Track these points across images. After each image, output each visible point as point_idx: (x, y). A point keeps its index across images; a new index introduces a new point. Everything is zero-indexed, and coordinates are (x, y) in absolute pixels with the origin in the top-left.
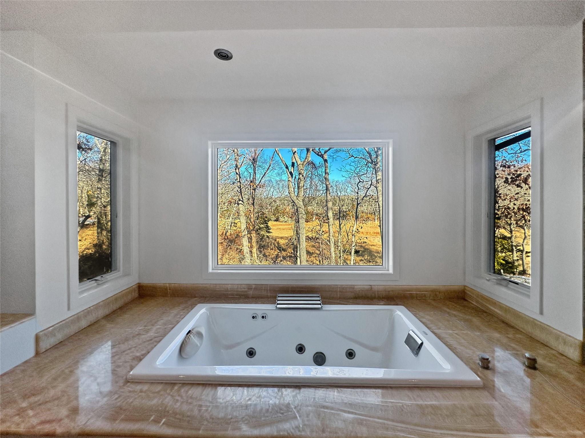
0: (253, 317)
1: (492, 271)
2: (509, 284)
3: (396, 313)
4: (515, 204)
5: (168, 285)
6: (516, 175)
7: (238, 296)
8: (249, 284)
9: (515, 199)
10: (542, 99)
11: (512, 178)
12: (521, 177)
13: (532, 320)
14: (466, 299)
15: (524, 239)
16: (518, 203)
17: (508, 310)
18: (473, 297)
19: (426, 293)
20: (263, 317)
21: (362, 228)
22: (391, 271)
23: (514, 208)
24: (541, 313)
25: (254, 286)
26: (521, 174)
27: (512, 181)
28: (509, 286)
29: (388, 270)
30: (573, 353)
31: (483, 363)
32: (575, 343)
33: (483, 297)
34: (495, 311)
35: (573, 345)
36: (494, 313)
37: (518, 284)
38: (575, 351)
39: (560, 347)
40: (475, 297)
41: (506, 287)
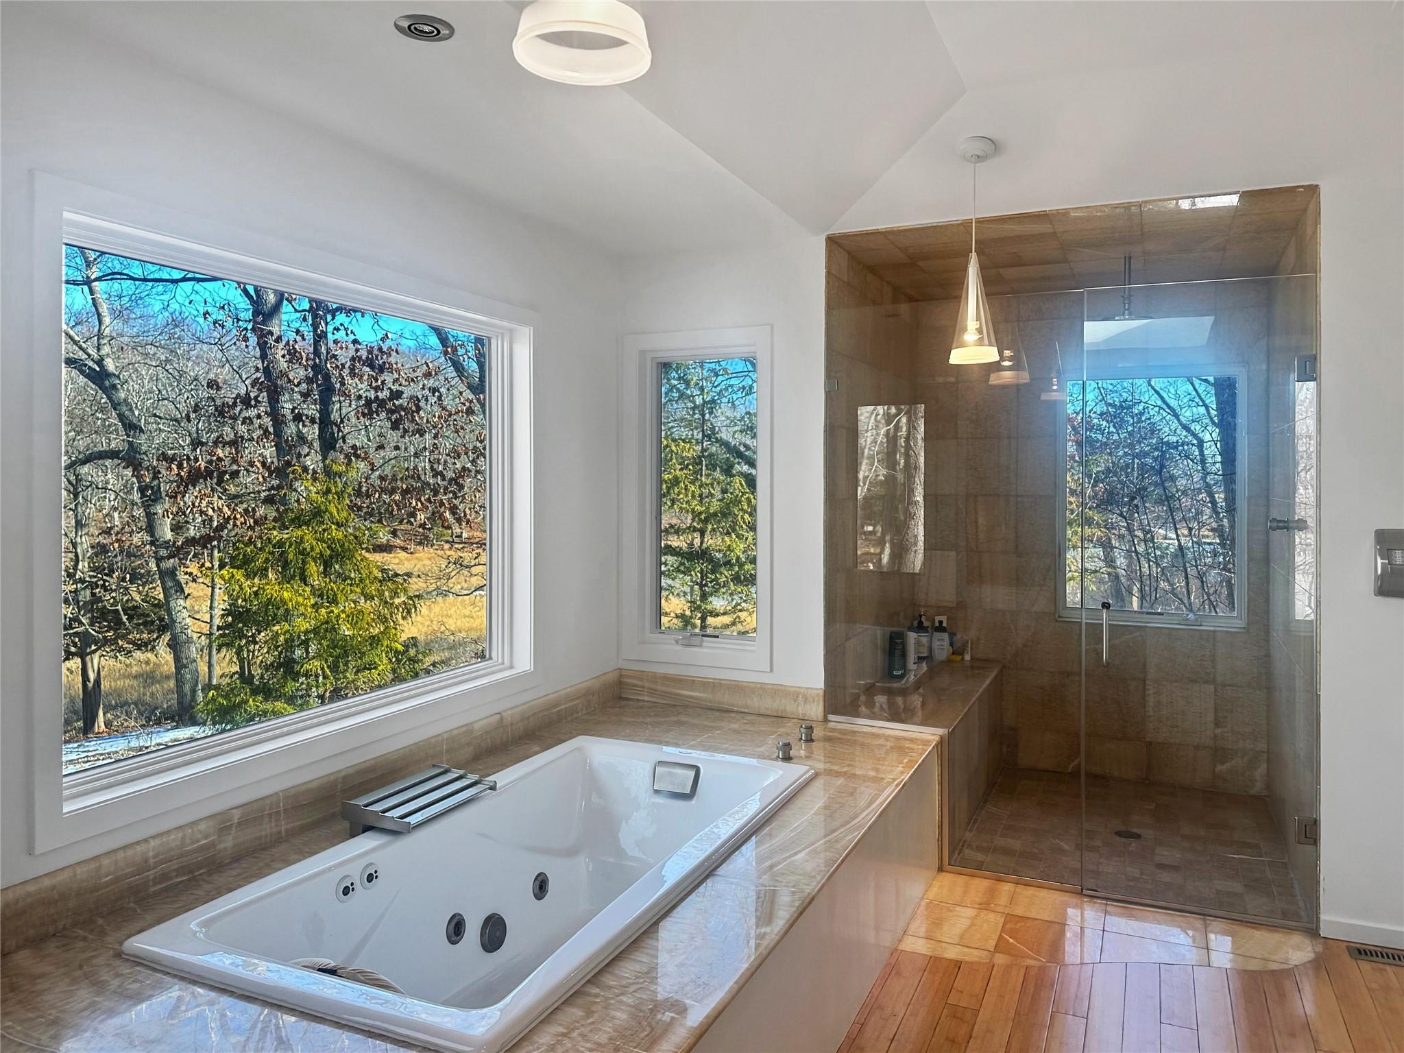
2: (703, 641)
7: (183, 875)
8: (219, 814)
13: (759, 686)
14: (624, 696)
17: (715, 685)
18: (642, 687)
20: (370, 878)
22: (526, 664)
24: (772, 669)
25: (237, 815)
28: (704, 644)
29: (513, 667)
30: (815, 710)
31: (784, 753)
32: (818, 695)
33: (667, 679)
34: (692, 697)
35: (816, 699)
36: (689, 702)
37: (718, 637)
38: (818, 705)
39: (800, 709)
40: (646, 685)
41: (700, 646)
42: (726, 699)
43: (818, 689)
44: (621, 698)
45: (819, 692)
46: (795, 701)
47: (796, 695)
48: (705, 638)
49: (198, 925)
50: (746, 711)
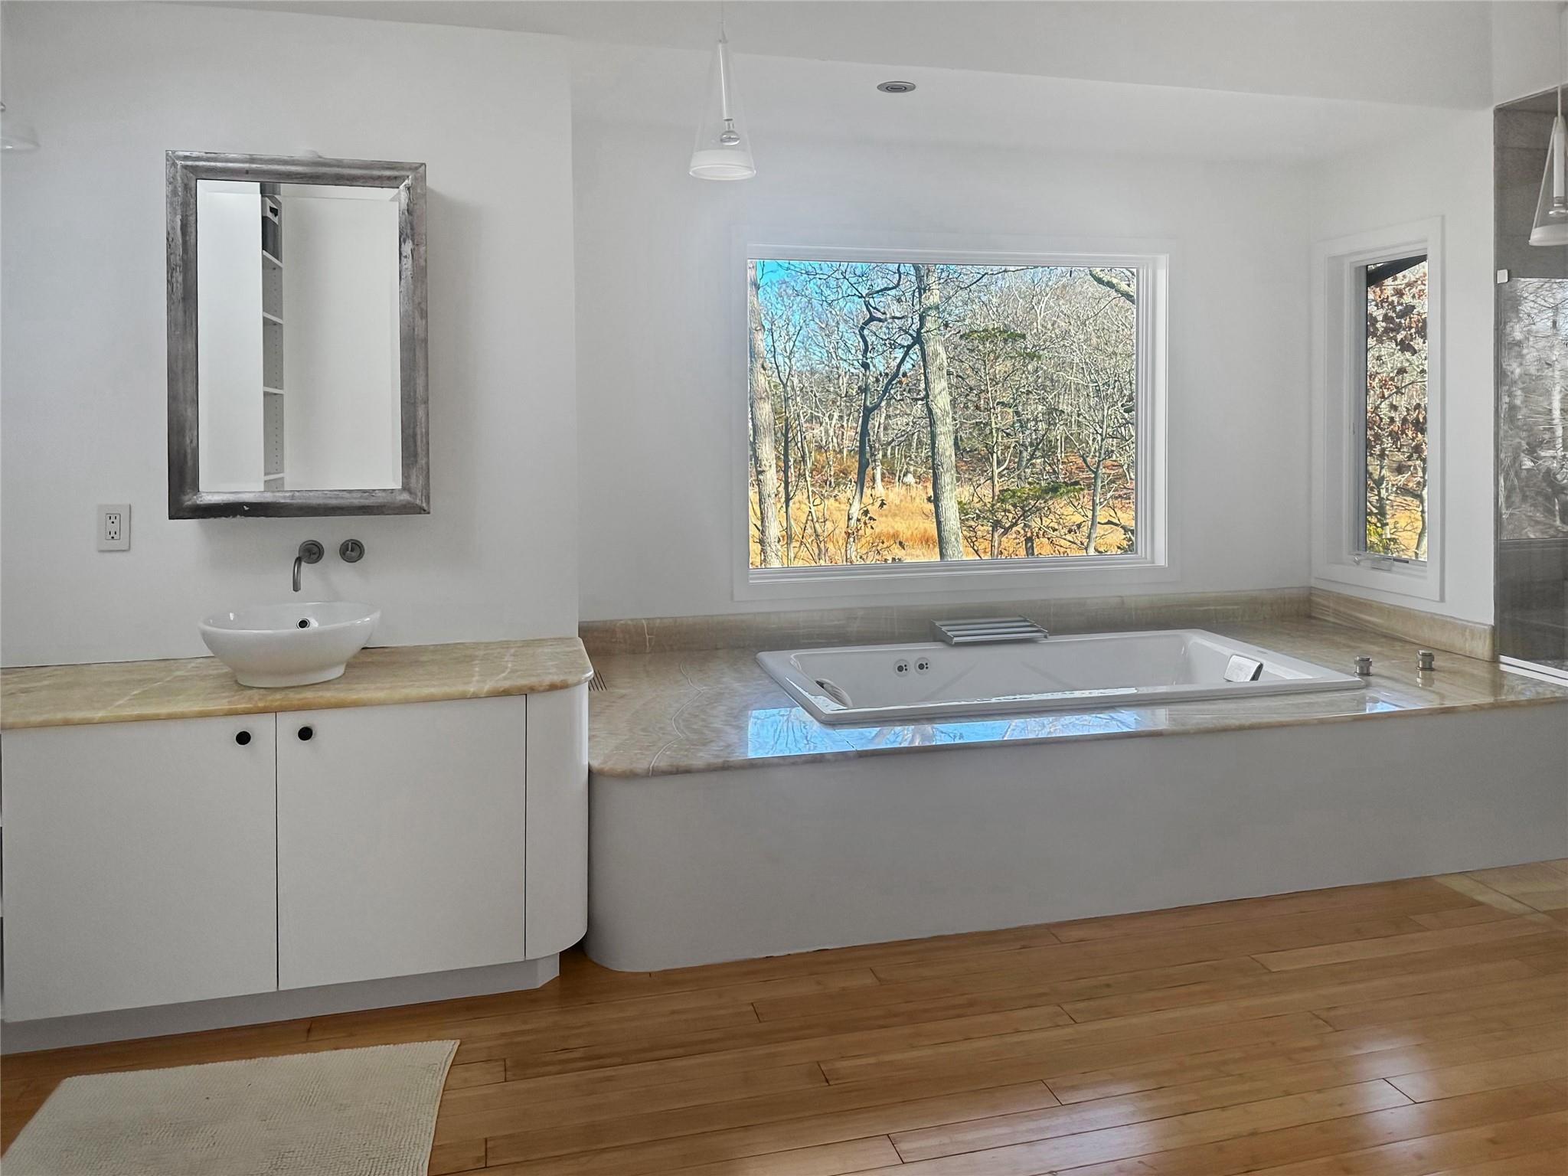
0: (900, 669)
1: (1362, 546)
2: (1393, 565)
3: (1191, 642)
4: (1394, 408)
5: (630, 622)
6: (1399, 308)
9: (1397, 387)
10: (1443, 217)
11: (1386, 318)
12: (1410, 318)
13: (1429, 615)
14: (1313, 615)
15: (1421, 535)
16: (1402, 402)
18: (1329, 607)
19: (1236, 607)
20: (921, 667)
21: (882, 504)
22: (1161, 560)
23: (1392, 420)
24: (1442, 599)
26: (1414, 307)
27: (1386, 330)
28: (1394, 569)
29: (1153, 563)
30: (1482, 648)
31: (1361, 668)
32: (1485, 630)
33: (1350, 601)
34: (1369, 622)
35: (1483, 636)
36: (1367, 626)
37: (1407, 562)
38: (1485, 641)
39: (1467, 645)
40: (1331, 605)
41: (1389, 571)
42: (1398, 627)
43: (1486, 625)
44: (1310, 617)
45: (1486, 627)
46: (1463, 635)
47: (1463, 628)
48: (1395, 563)
49: (795, 657)
50: (1417, 642)
